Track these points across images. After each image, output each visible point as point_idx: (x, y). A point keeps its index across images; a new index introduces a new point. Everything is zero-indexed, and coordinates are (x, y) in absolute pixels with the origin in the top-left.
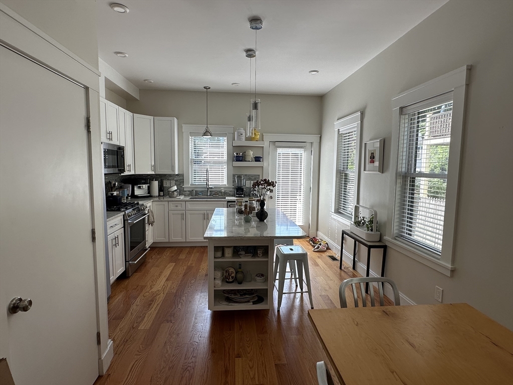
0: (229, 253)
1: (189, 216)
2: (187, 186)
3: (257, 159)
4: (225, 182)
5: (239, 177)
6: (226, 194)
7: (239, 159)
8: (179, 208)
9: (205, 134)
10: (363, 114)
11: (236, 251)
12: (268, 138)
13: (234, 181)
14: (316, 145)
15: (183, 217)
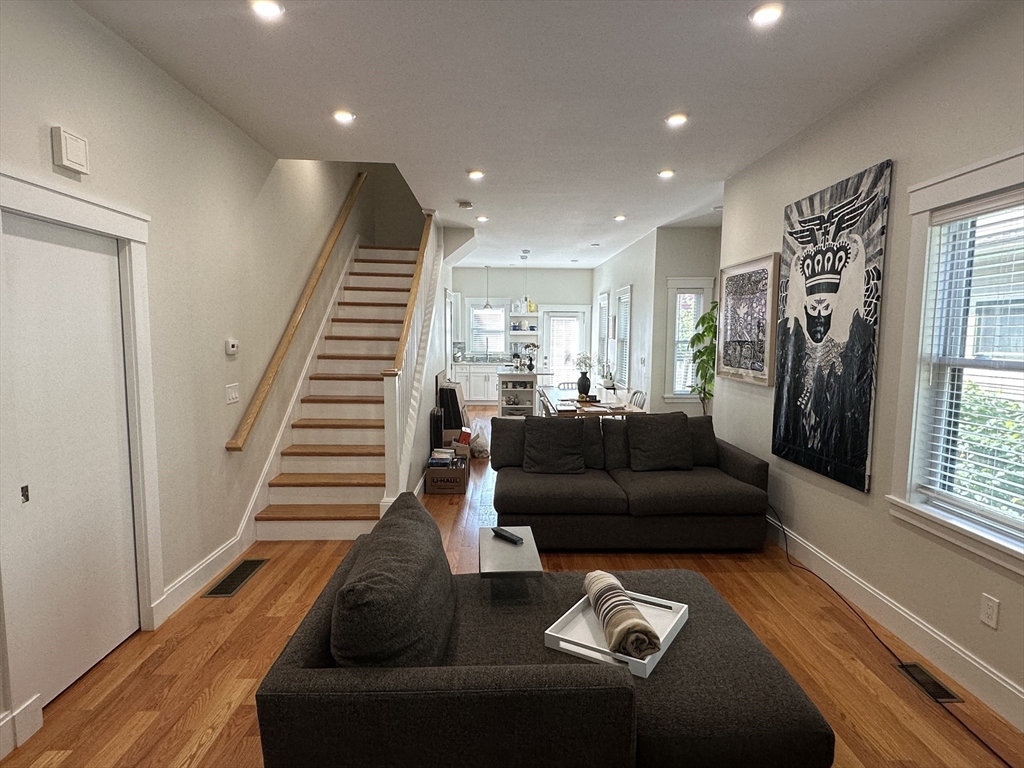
0: (510, 385)
1: (472, 378)
2: (468, 354)
3: (532, 328)
4: (503, 350)
5: (516, 344)
6: (502, 360)
7: (515, 328)
8: (465, 371)
9: (485, 307)
10: (609, 295)
11: (515, 385)
12: (542, 309)
13: (511, 349)
14: (588, 315)
15: (468, 379)
